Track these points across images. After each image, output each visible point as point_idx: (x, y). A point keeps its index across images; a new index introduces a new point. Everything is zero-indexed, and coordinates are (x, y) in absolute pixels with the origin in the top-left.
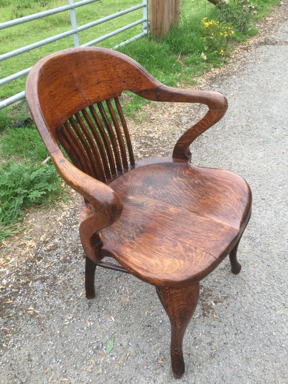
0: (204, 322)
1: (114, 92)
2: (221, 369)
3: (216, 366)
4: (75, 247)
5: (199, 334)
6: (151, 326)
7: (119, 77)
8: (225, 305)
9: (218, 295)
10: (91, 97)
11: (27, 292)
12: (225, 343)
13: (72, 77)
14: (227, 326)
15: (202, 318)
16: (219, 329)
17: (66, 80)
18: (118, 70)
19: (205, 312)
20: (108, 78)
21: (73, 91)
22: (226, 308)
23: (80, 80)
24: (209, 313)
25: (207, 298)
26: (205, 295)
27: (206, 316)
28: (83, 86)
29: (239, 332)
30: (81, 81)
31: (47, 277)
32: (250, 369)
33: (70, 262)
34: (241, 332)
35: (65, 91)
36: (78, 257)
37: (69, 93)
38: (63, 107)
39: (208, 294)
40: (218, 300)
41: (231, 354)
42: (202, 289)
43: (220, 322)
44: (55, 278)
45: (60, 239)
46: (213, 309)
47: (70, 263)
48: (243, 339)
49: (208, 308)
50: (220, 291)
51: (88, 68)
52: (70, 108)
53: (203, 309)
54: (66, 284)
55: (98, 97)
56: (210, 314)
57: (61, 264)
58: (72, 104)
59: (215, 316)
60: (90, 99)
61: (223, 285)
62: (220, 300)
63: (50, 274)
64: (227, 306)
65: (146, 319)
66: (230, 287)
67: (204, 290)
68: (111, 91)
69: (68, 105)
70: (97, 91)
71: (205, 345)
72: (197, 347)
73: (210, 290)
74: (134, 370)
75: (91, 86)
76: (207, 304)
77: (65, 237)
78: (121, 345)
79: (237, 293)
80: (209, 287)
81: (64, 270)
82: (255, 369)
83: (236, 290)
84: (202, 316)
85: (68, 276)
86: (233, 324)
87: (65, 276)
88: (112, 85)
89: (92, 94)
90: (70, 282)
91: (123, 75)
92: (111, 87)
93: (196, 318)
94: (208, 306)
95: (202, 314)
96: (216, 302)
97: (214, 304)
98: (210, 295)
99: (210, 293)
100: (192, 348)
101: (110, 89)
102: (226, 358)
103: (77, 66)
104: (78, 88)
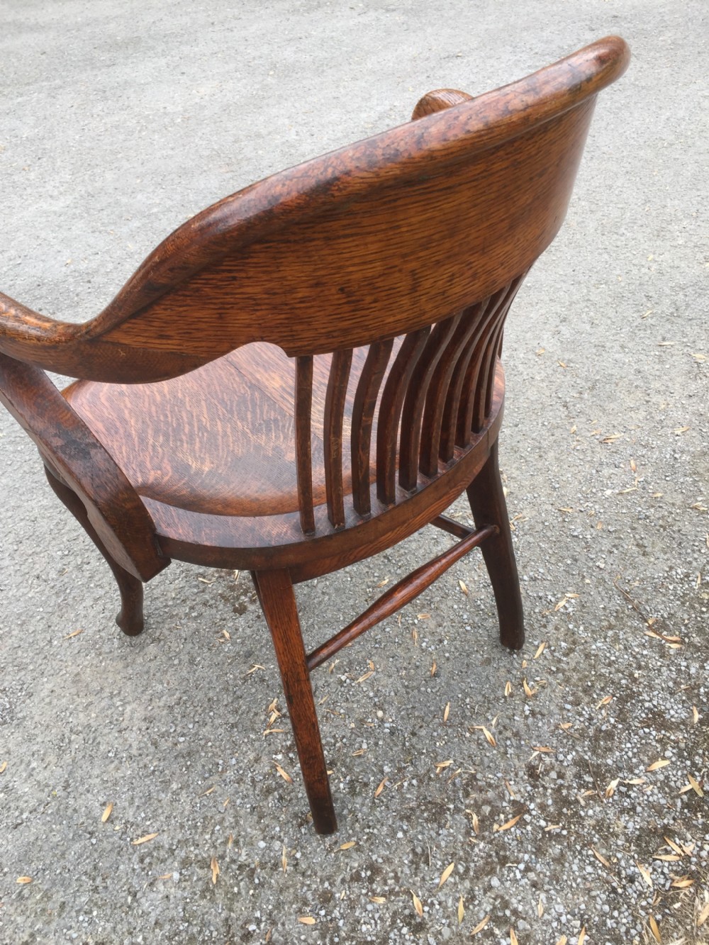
4: (569, 823)
6: (385, 558)
9: (214, 586)
11: (698, 695)
25: (241, 585)
26: (242, 590)
31: (648, 727)
33: (581, 763)
36: (553, 775)
39: (233, 592)
40: (223, 575)
42: (240, 604)
44: (622, 717)
45: (631, 879)
47: (582, 759)
50: (203, 592)
54: (586, 691)
57: (610, 762)
61: (188, 603)
62: (217, 576)
63: (641, 732)
65: (389, 571)
66: (177, 595)
67: (238, 599)
73: (223, 598)
77: (614, 890)
81: (596, 739)
85: (580, 715)
87: (591, 719)
90: (572, 695)
96: (231, 573)
98: (232, 588)
99: (228, 593)
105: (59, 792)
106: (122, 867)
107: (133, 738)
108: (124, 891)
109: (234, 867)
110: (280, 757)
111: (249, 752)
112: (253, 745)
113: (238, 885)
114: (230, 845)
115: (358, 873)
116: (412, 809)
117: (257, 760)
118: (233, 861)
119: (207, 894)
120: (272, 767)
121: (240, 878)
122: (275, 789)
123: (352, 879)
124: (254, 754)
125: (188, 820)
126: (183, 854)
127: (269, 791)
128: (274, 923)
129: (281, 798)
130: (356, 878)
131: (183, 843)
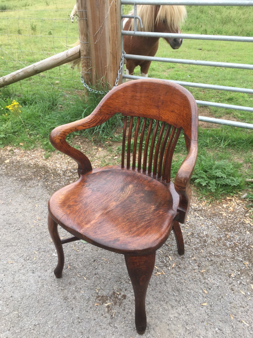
0: (92, 296)
1: (177, 124)
2: (55, 303)
3: (58, 299)
5: (83, 291)
6: (94, 262)
7: (183, 116)
8: (105, 314)
9: (115, 310)
10: (164, 117)
12: (73, 308)
13: (159, 98)
14: (86, 313)
15: (96, 295)
16: (85, 306)
17: (153, 97)
18: (185, 111)
19: (100, 298)
20: (179, 112)
21: (154, 105)
22: (102, 315)
23: (163, 102)
24: (100, 300)
25: (113, 301)
26: (115, 299)
27: (97, 298)
28: (163, 107)
29: (80, 320)
30: (163, 104)
32: (51, 322)
34: (79, 323)
35: (148, 102)
37: (151, 105)
38: (140, 109)
39: (116, 302)
40: (110, 309)
41: (64, 311)
42: (122, 298)
43: (91, 308)
46: (103, 304)
48: (74, 323)
49: (103, 300)
50: (119, 313)
51: (172, 99)
52: (145, 112)
53: (103, 297)
55: (168, 120)
56: (98, 301)
58: (149, 112)
59: (96, 304)
60: (163, 117)
61: (125, 316)
62: (110, 311)
64: (104, 316)
65: (100, 259)
66: (122, 322)
67: (120, 299)
68: (176, 121)
69: (145, 110)
70: (169, 116)
71: (75, 294)
72: (74, 289)
73: (120, 305)
74: (68, 254)
75: (168, 110)
76: (107, 300)
78: (84, 247)
79: (117, 328)
80: (124, 304)
82: (49, 326)
83: (119, 327)
84: (97, 296)
86: (87, 317)
88: (178, 118)
89: (166, 115)
91: (185, 116)
92: (177, 119)
93: (96, 290)
94: (105, 301)
95: (99, 295)
96: (108, 307)
97: (107, 305)
98: (115, 304)
99: (118, 304)
100: (74, 286)
101: (176, 120)
102: (62, 308)
103: (166, 94)
104: (159, 106)
105: (205, 323)
106: (214, 293)
107: (180, 310)
108: (219, 289)
109: (200, 268)
110: (169, 268)
111: (171, 276)
112: (169, 276)
113: (203, 265)
114: (195, 271)
115: (188, 245)
116: (170, 239)
117: (172, 273)
118: (199, 269)
119: (208, 271)
120: (173, 269)
121: (202, 266)
122: (178, 266)
123: (190, 246)
124: (171, 274)
125: (195, 283)
126: (203, 280)
127: (179, 268)
128: (206, 256)
129: (179, 264)
130: (189, 245)
131: (200, 281)
